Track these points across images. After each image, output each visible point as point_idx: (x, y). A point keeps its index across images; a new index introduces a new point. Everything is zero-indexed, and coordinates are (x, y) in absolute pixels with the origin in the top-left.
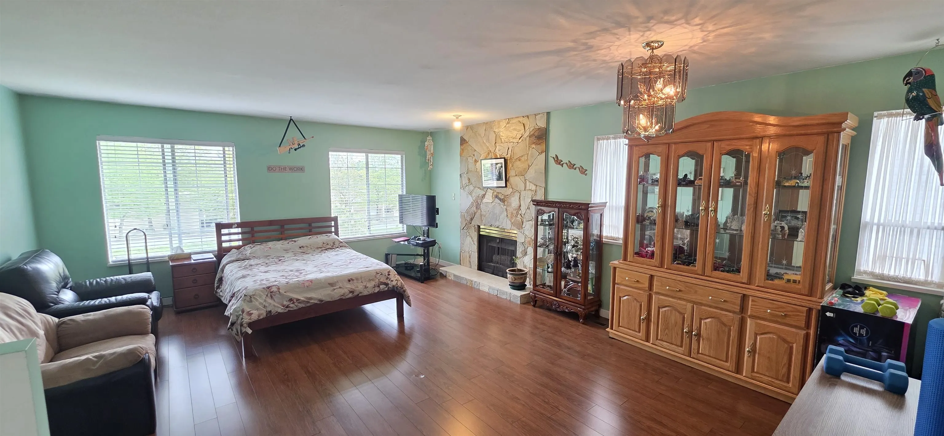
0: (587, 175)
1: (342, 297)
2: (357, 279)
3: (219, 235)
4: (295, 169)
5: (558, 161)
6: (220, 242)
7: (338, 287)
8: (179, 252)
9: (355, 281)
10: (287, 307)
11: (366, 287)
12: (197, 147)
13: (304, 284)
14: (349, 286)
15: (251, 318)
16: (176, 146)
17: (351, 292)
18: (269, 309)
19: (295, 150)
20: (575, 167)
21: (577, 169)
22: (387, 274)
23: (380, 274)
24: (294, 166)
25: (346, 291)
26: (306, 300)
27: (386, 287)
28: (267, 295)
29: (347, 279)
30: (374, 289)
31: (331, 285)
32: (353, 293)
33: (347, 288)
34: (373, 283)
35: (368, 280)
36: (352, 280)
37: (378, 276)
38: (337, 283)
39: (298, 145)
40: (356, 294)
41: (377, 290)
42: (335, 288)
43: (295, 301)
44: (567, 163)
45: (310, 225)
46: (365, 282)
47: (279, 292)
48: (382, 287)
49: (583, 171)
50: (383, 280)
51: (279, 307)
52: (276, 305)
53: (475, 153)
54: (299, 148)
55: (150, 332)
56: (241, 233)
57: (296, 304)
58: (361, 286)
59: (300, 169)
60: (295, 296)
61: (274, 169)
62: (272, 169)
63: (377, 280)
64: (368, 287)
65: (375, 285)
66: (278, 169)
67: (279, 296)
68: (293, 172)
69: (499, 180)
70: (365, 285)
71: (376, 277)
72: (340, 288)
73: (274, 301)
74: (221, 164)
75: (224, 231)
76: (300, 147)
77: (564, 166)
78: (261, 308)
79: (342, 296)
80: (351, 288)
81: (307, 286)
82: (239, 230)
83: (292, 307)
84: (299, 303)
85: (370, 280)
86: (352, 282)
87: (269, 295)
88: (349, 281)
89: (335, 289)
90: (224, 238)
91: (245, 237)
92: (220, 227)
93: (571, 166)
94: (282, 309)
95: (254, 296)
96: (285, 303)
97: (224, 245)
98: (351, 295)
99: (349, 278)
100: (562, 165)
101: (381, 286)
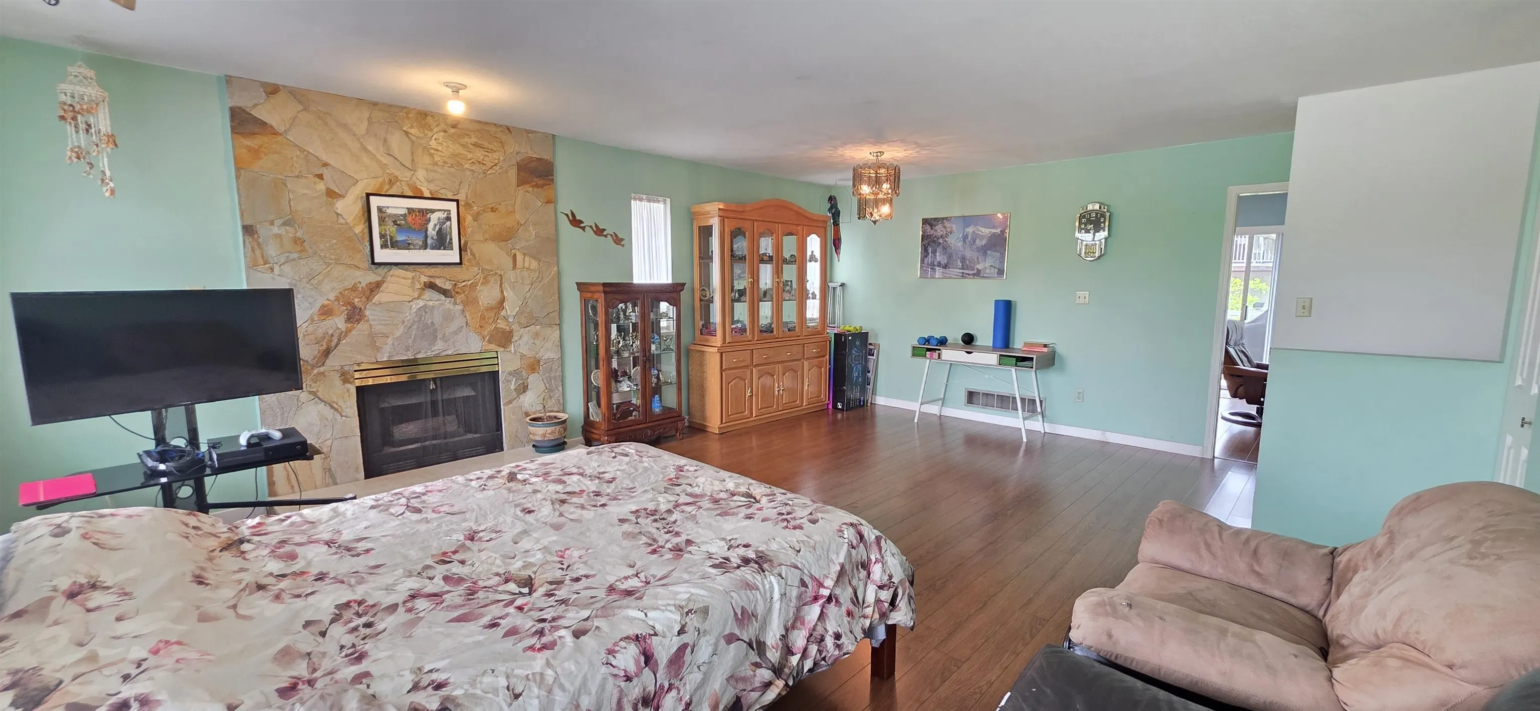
0: (625, 246)
5: (576, 222)
20: (605, 233)
21: (609, 237)
44: (591, 227)
49: (618, 241)
53: (325, 172)
69: (440, 249)
77: (586, 230)
93: (599, 232)
100: (583, 228)
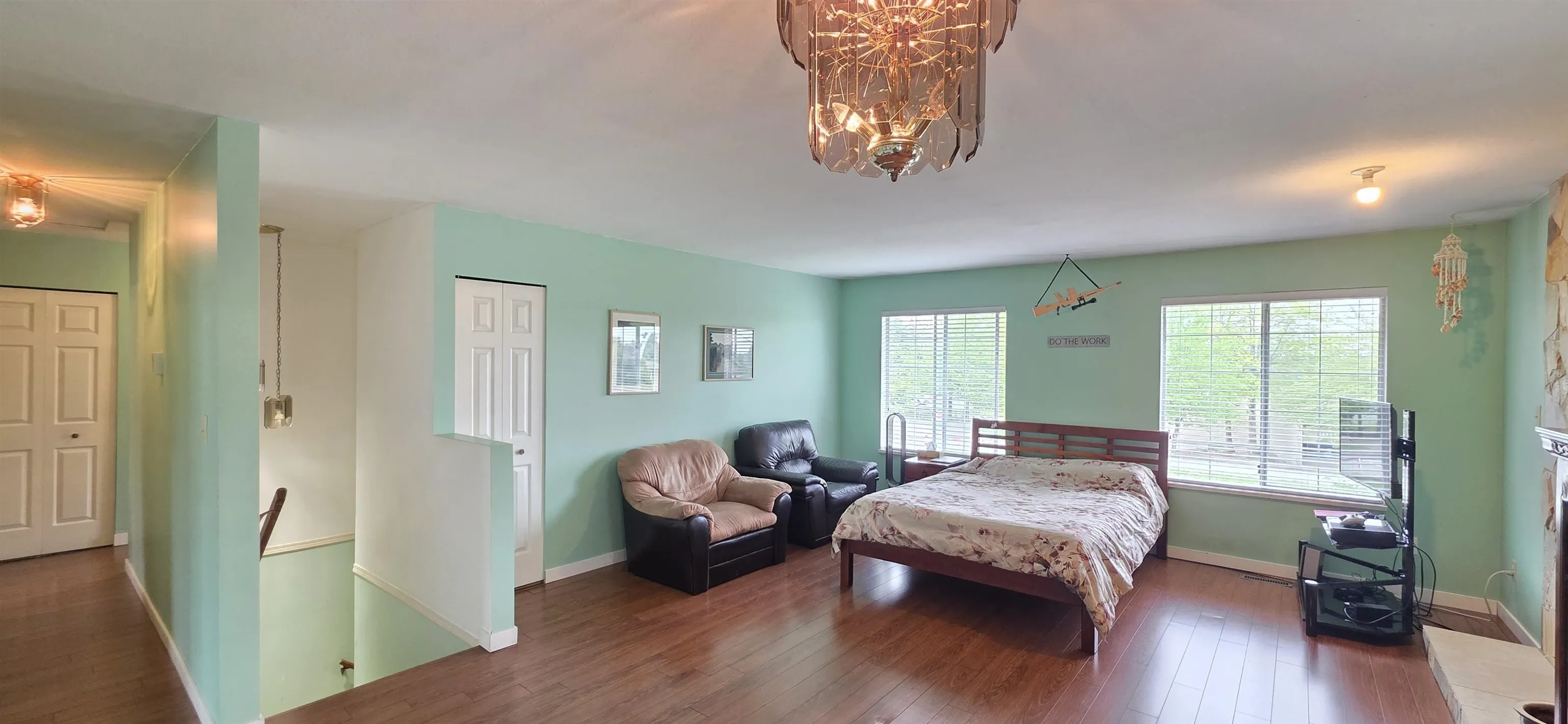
1: (961, 555)
2: (996, 534)
3: (976, 435)
4: (1092, 341)
6: (976, 445)
7: (958, 535)
8: (931, 449)
9: (992, 537)
10: (885, 537)
11: (1006, 554)
12: (969, 316)
13: (917, 512)
14: (978, 541)
15: (842, 533)
16: (950, 316)
17: (977, 552)
18: (865, 531)
19: (1074, 308)
22: (1058, 545)
23: (1043, 541)
24: (1090, 336)
25: (967, 546)
26: (908, 537)
27: (1045, 570)
28: (871, 512)
29: (980, 528)
30: (1021, 564)
31: (952, 528)
32: (980, 556)
33: (972, 542)
34: (1022, 553)
35: (1014, 543)
36: (987, 532)
37: (1037, 544)
38: (961, 528)
39: (1079, 301)
40: (985, 559)
41: (1027, 569)
42: (954, 535)
43: (896, 533)
45: (1110, 441)
46: (1009, 544)
47: (884, 512)
48: (1038, 566)
50: (1045, 554)
51: (876, 533)
52: (874, 527)
54: (1080, 305)
55: (772, 511)
56: (1006, 438)
57: (896, 537)
58: (998, 550)
59: (1101, 341)
60: (898, 526)
61: (1058, 342)
62: (1055, 342)
63: (1033, 550)
64: (1009, 556)
65: (1024, 557)
66: (1063, 342)
67: (882, 518)
68: (1087, 346)
70: (1005, 549)
71: (1033, 543)
72: (962, 538)
73: (876, 523)
74: (992, 337)
75: (982, 431)
76: (1085, 304)
78: (858, 528)
79: (961, 552)
80: (980, 547)
81: (919, 518)
82: (1002, 432)
83: (890, 540)
84: (900, 537)
85: (1019, 545)
86: (986, 536)
87: (873, 513)
88: (982, 532)
89: (953, 537)
90: (981, 441)
91: (1010, 445)
92: (978, 424)
94: (879, 537)
95: (859, 508)
96: (885, 531)
97: (982, 450)
98: (975, 558)
99: (984, 528)
101: (1036, 565)
